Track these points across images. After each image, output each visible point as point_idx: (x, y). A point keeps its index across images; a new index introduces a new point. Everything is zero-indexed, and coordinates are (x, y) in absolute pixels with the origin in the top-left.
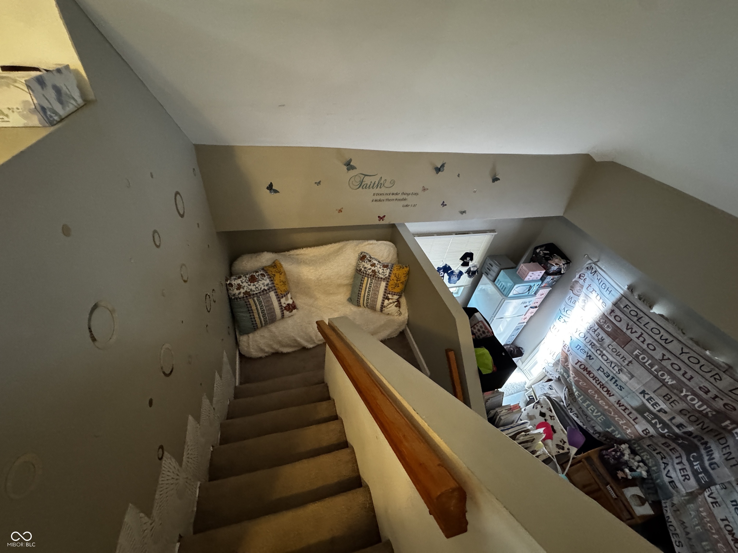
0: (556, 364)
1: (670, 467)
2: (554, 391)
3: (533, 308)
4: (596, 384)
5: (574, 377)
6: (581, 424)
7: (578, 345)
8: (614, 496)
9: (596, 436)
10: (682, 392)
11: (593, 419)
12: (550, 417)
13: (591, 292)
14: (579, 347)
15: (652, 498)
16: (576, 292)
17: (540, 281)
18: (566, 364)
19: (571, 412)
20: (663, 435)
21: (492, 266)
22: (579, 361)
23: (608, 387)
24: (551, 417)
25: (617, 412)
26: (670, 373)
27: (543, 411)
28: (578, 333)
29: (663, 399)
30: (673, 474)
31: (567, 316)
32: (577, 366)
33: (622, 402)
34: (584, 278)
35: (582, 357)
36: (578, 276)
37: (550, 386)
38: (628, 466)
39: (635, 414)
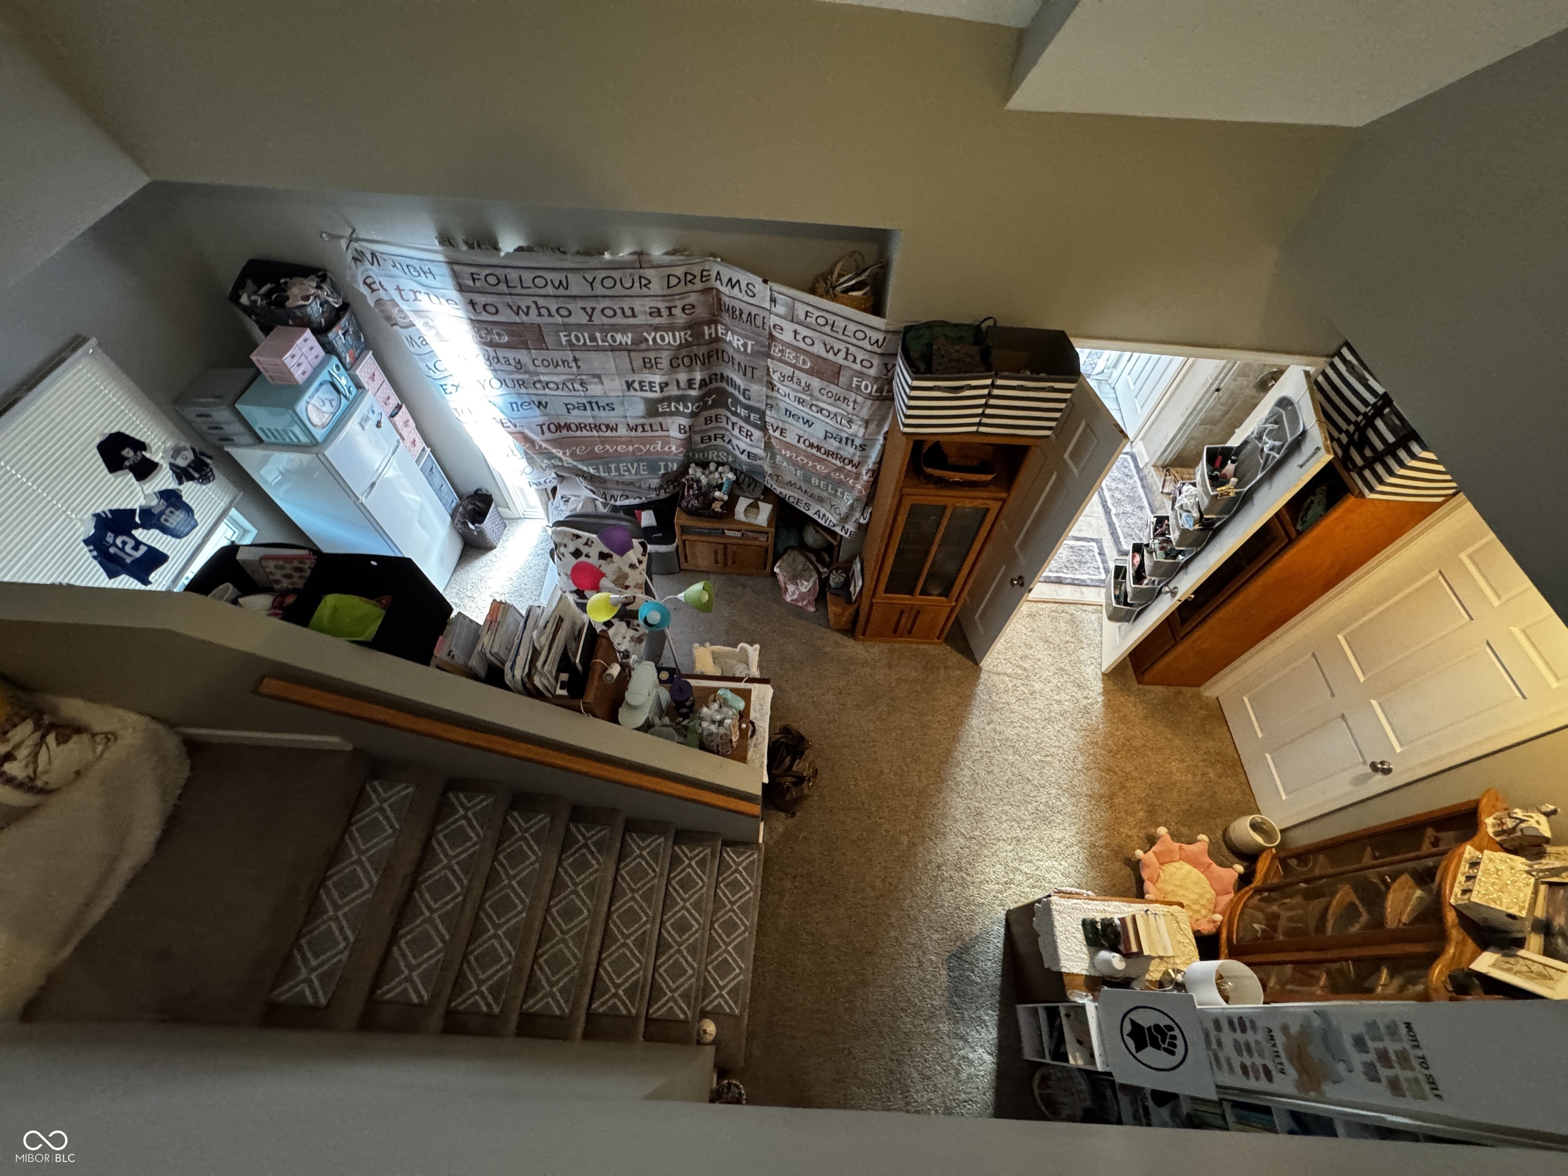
0: (530, 461)
1: (735, 442)
2: (573, 498)
3: (397, 413)
4: (590, 434)
5: (564, 454)
6: (637, 501)
7: (511, 404)
8: (738, 534)
9: (663, 495)
10: (647, 340)
11: (639, 480)
12: (587, 547)
13: (416, 299)
14: (514, 405)
15: (758, 493)
16: (402, 321)
17: (330, 359)
18: (537, 447)
19: (616, 501)
20: (693, 415)
21: (209, 416)
22: (541, 426)
23: (602, 421)
24: (586, 544)
25: (644, 441)
26: (615, 328)
27: (571, 548)
28: (487, 385)
29: (646, 371)
30: (742, 446)
31: (446, 374)
32: (548, 435)
33: (632, 423)
34: (377, 283)
35: (536, 416)
36: (364, 290)
37: (562, 497)
38: (714, 487)
39: (655, 421)
